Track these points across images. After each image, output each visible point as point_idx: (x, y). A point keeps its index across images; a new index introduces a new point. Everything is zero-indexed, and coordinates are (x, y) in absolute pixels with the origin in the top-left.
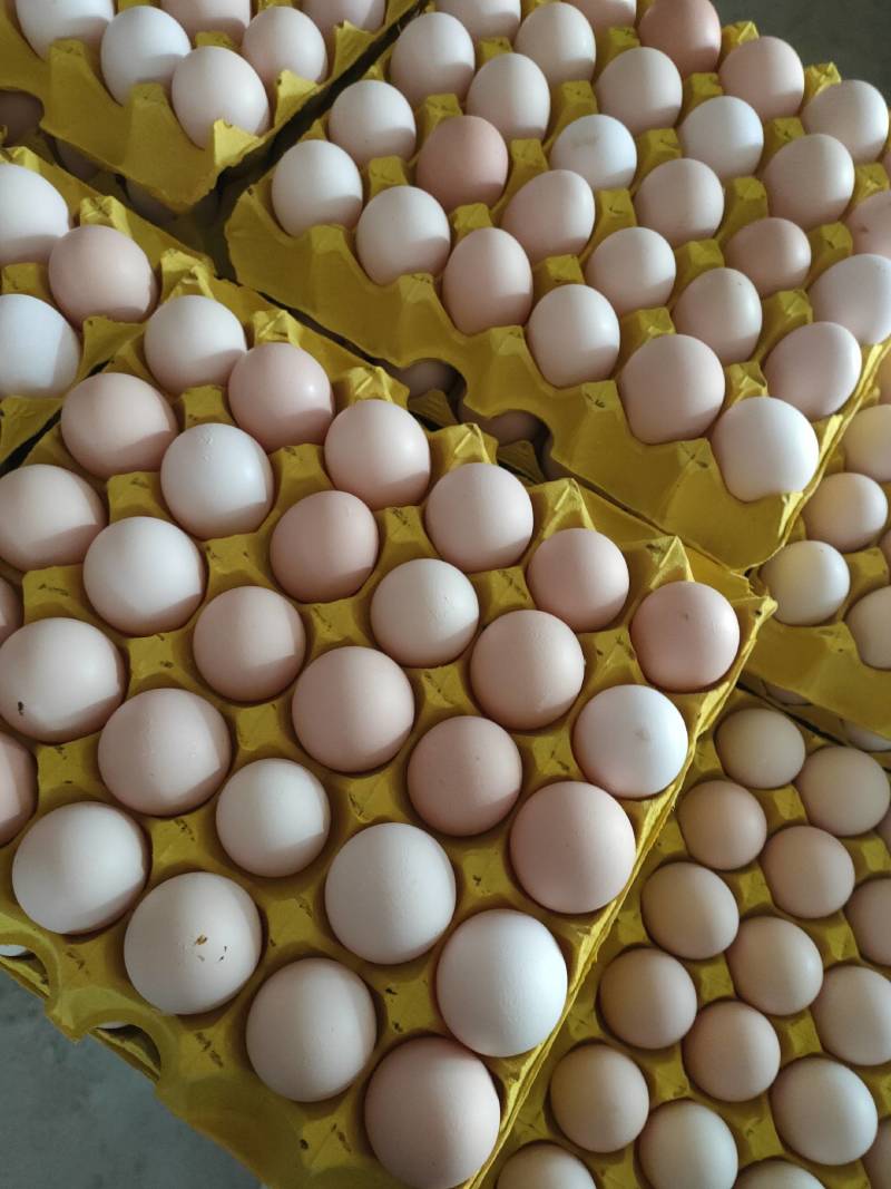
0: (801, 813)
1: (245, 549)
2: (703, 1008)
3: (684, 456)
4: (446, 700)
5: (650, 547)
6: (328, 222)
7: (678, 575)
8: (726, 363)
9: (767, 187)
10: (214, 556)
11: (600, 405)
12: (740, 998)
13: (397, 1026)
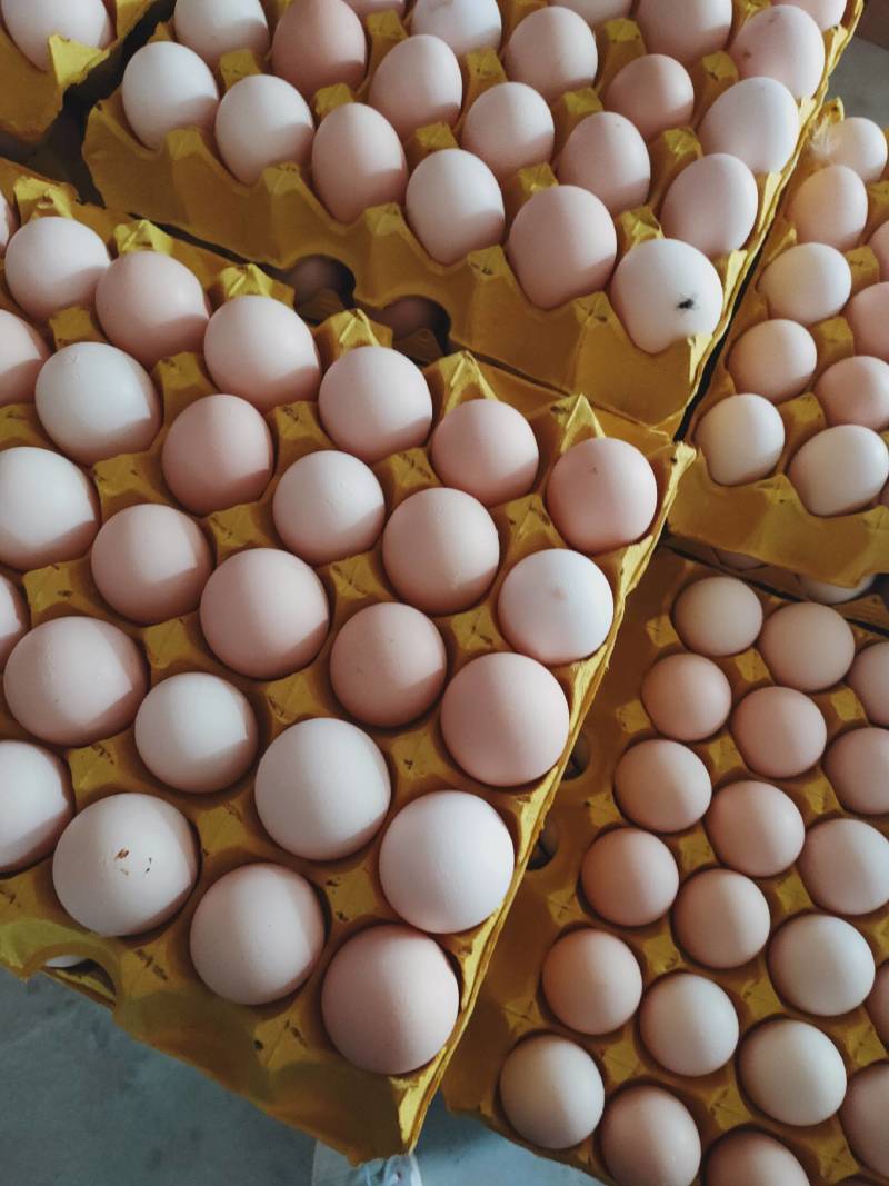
0: (766, 674)
1: (133, 467)
2: (686, 880)
3: (581, 313)
4: (359, 591)
5: (555, 409)
6: (185, 126)
7: (588, 433)
8: (615, 213)
9: (642, 27)
10: (102, 479)
11: (488, 272)
12: (723, 864)
13: (341, 916)
